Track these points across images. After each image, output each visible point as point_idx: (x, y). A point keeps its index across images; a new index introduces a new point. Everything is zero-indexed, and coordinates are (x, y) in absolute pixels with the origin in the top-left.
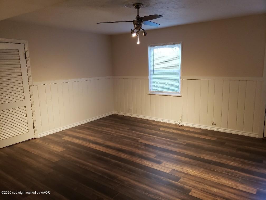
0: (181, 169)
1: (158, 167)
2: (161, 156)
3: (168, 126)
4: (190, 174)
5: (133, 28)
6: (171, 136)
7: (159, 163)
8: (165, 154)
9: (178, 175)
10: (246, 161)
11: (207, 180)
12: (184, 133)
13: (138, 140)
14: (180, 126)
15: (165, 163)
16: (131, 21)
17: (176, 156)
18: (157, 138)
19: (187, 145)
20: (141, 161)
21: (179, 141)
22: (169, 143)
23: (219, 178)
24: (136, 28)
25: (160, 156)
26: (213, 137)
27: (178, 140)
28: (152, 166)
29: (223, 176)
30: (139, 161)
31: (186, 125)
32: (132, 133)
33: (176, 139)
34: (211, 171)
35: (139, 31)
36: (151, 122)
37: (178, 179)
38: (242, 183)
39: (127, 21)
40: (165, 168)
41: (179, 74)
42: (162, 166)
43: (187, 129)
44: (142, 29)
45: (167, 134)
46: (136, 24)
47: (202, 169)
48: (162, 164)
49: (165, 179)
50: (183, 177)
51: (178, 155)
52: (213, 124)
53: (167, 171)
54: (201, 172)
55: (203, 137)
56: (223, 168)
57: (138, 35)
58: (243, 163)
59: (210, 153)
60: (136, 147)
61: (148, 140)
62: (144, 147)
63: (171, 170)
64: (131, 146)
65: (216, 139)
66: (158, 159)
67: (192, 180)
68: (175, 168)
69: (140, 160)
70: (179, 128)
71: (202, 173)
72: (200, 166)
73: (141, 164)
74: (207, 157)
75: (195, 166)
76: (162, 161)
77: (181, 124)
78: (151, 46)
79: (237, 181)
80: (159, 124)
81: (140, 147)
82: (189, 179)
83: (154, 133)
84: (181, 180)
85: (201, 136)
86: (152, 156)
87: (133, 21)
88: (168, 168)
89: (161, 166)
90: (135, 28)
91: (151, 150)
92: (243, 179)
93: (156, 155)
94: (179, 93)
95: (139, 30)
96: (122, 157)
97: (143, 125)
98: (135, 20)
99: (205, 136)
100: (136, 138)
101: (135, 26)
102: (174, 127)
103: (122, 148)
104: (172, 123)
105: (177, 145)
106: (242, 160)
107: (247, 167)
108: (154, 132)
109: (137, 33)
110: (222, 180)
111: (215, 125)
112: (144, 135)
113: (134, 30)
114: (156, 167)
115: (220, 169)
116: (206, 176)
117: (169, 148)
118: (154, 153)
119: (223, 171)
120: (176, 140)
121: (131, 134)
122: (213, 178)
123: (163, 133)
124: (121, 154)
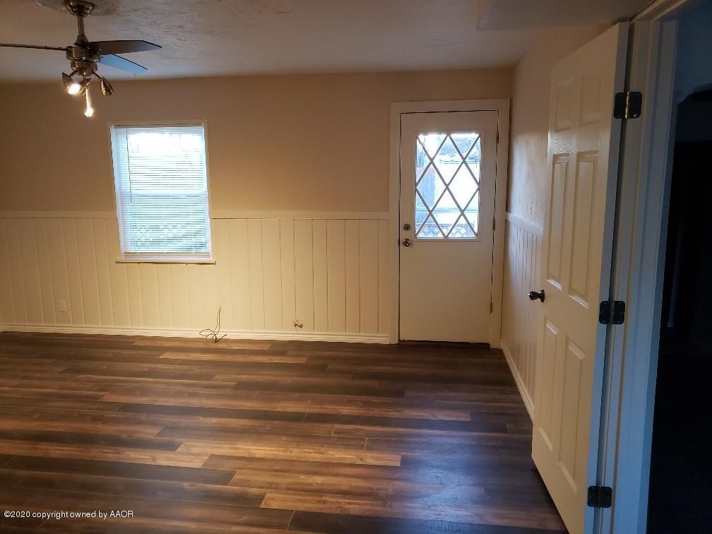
0: (234, 451)
1: (171, 459)
2: (175, 428)
3: (182, 345)
4: (257, 456)
5: (69, 71)
6: (197, 370)
7: (172, 447)
8: (185, 421)
9: (227, 467)
10: (374, 399)
11: (299, 461)
12: (228, 358)
13: (100, 397)
14: (216, 341)
15: (188, 443)
16: (60, 49)
17: (214, 420)
18: (156, 383)
19: (241, 386)
20: (117, 453)
21: (220, 379)
22: (192, 390)
23: (323, 450)
24: (80, 71)
25: (172, 428)
26: (298, 356)
27: (217, 377)
28: (154, 459)
29: (332, 444)
30: (110, 455)
31: (231, 336)
32: (76, 381)
33: (209, 377)
34: (304, 438)
35: (88, 80)
36: (133, 343)
37: (227, 478)
38: (370, 449)
39: (47, 48)
40: (190, 457)
41: (205, 206)
42: (183, 454)
43: (235, 347)
44: (97, 75)
45: (185, 367)
46: (77, 60)
47: (284, 438)
48: (179, 450)
49: (193, 485)
50: (239, 469)
51: (220, 417)
52: (296, 325)
53: (197, 464)
54: (281, 447)
55: (276, 360)
56: (328, 426)
57: (84, 91)
58: (368, 404)
59: (297, 395)
60: (96, 419)
61: (132, 392)
62: (121, 415)
63: (206, 458)
64: (81, 417)
65: (306, 359)
66: (166, 439)
67: (263, 470)
68: (217, 452)
69: (111, 453)
70: (214, 346)
71: (283, 447)
72: (277, 433)
73: (117, 463)
74: (291, 407)
75: (266, 434)
76: (178, 440)
77: (219, 337)
78: (118, 126)
79: (361, 447)
80: (158, 344)
81: (107, 415)
82: (257, 470)
83: (146, 369)
84: (237, 477)
85: (271, 357)
86: (150, 432)
87: (68, 50)
88: (199, 455)
89: (179, 453)
90: (75, 69)
91: (143, 417)
92: (372, 441)
93: (161, 428)
94: (207, 255)
95: (88, 77)
96: (52, 456)
97: (111, 353)
98: (75, 46)
99: (280, 358)
100: (93, 393)
101: (73, 65)
102: (200, 345)
103: (49, 429)
104: (196, 335)
105: (214, 392)
106: (365, 398)
107: (376, 412)
108: (146, 367)
109: (82, 83)
110: (331, 453)
111: (301, 326)
112: (117, 381)
113: (72, 74)
114: (163, 459)
115: (322, 429)
116: (295, 452)
117: (195, 402)
118: (154, 424)
119: (329, 432)
120: (209, 380)
121: (74, 385)
122: (311, 453)
123: (171, 367)
124: (46, 447)
